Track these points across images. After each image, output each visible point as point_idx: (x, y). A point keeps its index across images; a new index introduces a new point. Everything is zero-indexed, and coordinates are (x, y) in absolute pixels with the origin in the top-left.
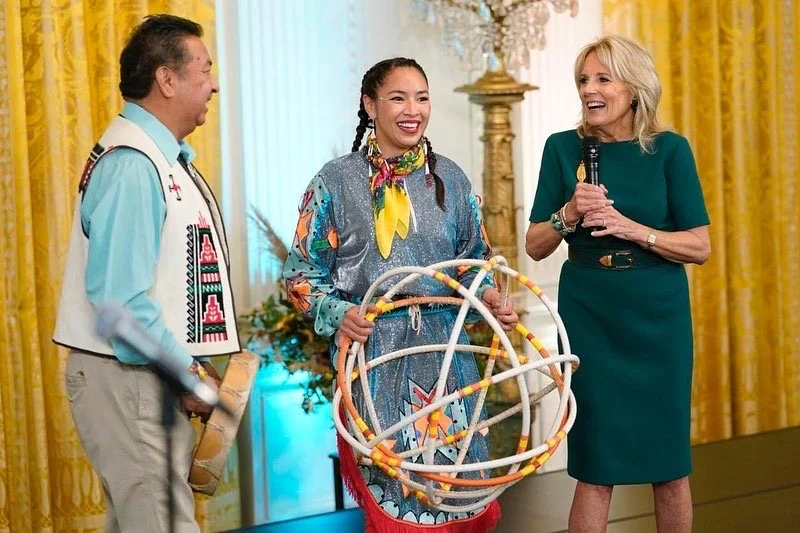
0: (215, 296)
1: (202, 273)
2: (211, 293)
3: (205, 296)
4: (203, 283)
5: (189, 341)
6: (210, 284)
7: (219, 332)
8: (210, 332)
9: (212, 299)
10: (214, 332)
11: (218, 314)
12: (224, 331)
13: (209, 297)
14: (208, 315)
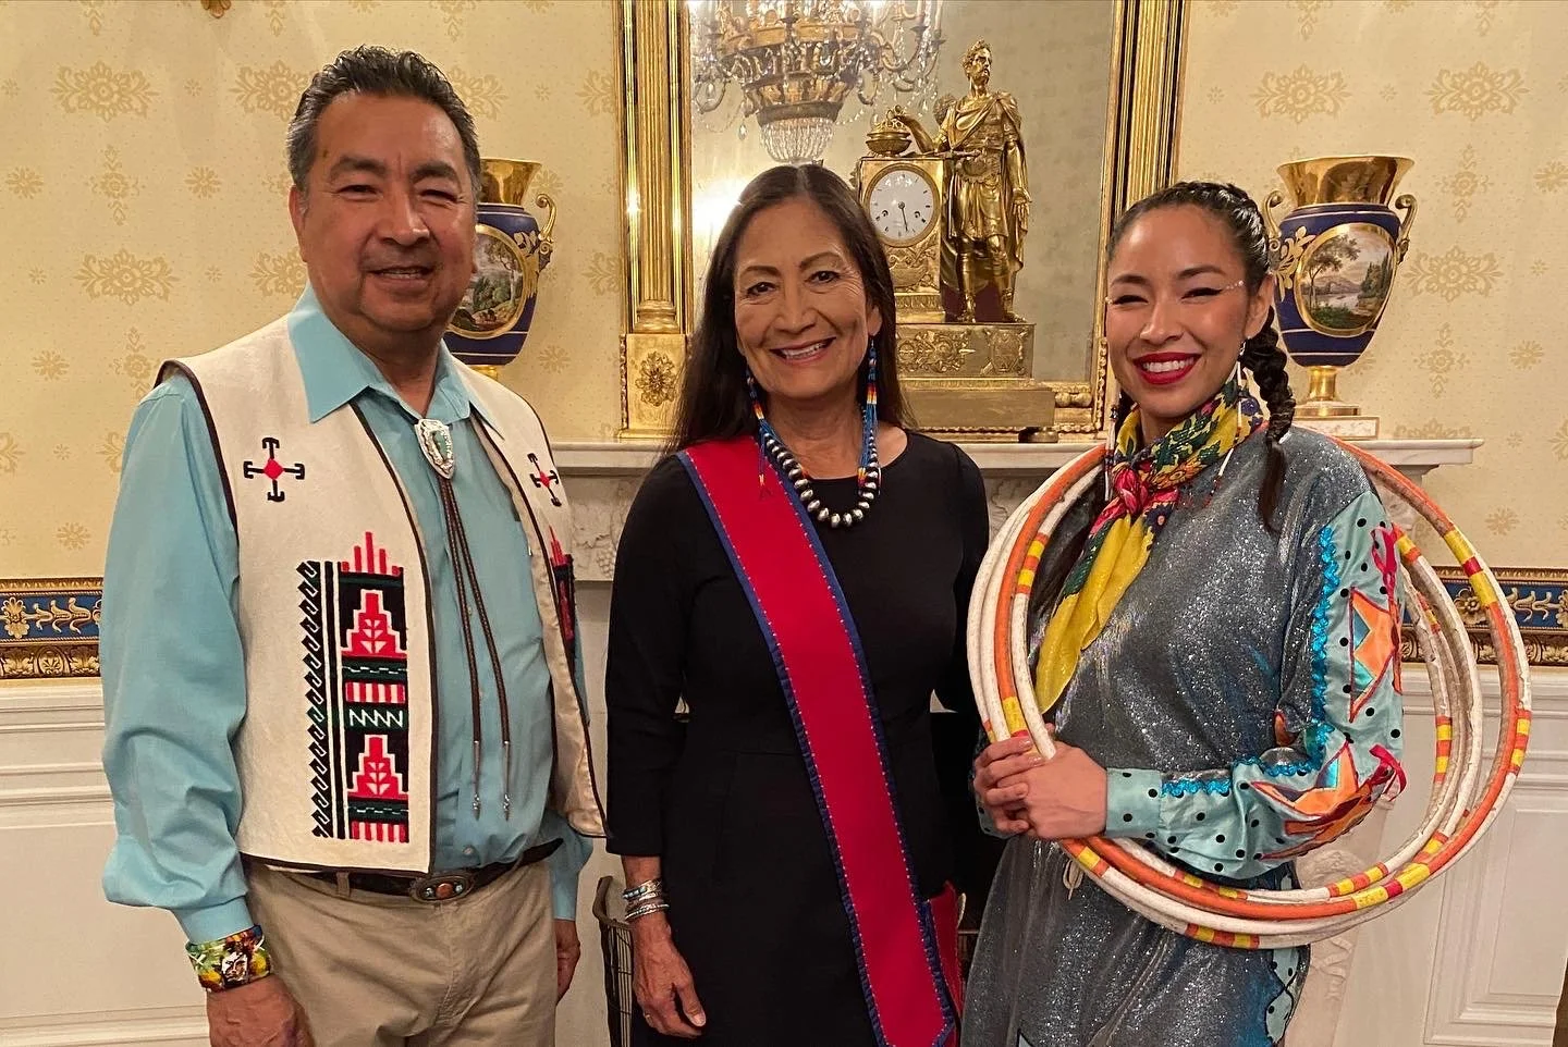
0: (385, 738)
1: (348, 678)
2: (370, 729)
3: (355, 736)
4: (348, 705)
5: (317, 832)
6: (370, 708)
7: (392, 823)
8: (368, 819)
9: (376, 745)
10: (379, 821)
11: (393, 781)
12: (404, 822)
13: (367, 737)
14: (363, 781)
